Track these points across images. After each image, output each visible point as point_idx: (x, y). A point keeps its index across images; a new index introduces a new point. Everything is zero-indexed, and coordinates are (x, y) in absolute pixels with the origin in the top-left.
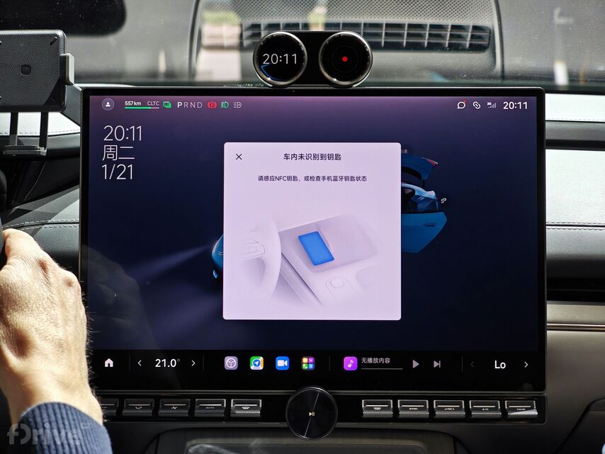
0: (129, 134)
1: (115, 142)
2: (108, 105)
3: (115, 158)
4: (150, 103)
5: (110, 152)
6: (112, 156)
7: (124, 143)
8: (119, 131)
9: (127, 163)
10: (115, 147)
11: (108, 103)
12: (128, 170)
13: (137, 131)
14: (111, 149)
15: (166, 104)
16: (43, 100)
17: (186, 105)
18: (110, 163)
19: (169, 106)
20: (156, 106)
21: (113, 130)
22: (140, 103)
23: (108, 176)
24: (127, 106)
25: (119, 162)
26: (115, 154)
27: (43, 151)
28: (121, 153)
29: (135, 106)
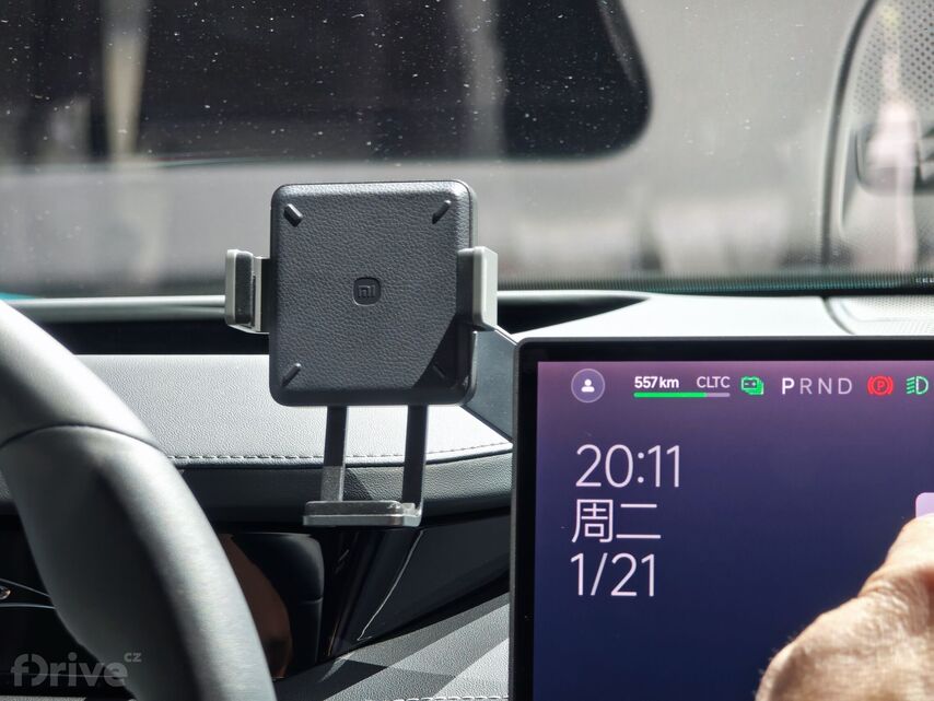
0: (644, 467)
1: (606, 491)
2: (588, 388)
3: (606, 536)
4: (703, 382)
5: (593, 518)
6: (597, 530)
7: (632, 493)
8: (619, 458)
9: (639, 549)
10: (606, 506)
11: (588, 382)
12: (642, 569)
13: (667, 461)
14: (595, 510)
15: (750, 384)
16: (412, 372)
17: (806, 386)
18: (592, 548)
19: (759, 389)
20: (720, 389)
21: (603, 458)
22: (675, 382)
23: (588, 587)
24: (643, 390)
25: (617, 546)
26: (606, 523)
27: (411, 515)
28: (624, 521)
29: (664, 390)
